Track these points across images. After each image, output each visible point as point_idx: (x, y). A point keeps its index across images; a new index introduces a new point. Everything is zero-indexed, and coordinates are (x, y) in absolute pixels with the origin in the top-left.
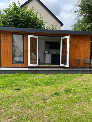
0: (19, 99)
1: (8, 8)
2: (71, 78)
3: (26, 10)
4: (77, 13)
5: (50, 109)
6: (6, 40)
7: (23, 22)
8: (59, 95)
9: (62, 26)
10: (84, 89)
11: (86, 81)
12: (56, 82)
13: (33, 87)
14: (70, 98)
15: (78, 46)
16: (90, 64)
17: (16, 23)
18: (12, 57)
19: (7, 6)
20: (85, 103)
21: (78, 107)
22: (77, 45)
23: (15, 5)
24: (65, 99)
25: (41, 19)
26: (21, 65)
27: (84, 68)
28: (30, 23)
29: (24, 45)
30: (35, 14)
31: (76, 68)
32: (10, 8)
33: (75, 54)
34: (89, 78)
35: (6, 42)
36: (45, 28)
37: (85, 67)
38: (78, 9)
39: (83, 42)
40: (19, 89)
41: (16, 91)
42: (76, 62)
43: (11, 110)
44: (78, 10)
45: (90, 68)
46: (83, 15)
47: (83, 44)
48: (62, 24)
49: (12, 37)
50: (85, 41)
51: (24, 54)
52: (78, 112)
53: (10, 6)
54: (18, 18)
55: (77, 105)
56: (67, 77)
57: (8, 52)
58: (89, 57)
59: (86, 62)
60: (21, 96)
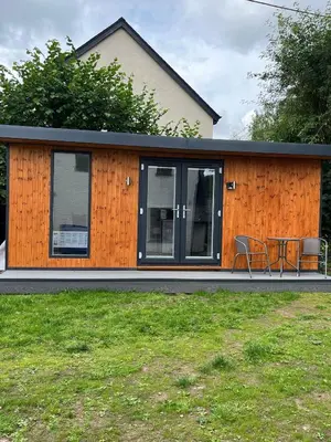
0: (93, 383)
1: (32, 59)
2: (260, 306)
3: (95, 69)
4: (268, 82)
5: (209, 418)
6: (29, 170)
7: (83, 107)
8: (231, 368)
9: (215, 122)
10: (312, 346)
11: (315, 318)
12: (210, 322)
13: (134, 342)
14: (271, 378)
15: (279, 196)
16: (320, 258)
17: (58, 111)
18: (47, 232)
19: (28, 53)
20: (323, 395)
21: (305, 409)
22: (276, 193)
23: (59, 50)
24: (253, 381)
25: (146, 100)
26: (81, 262)
27: (302, 271)
28: (107, 111)
29: (93, 191)
30: (126, 82)
31: (273, 271)
32: (38, 58)
33: (269, 222)
34: (322, 308)
35: (30, 179)
36: (159, 129)
37: (304, 268)
38: (273, 67)
39: (295, 179)
40: (84, 349)
41: (77, 355)
42: (274, 251)
43: (75, 425)
44: (273, 70)
45: (321, 270)
46: (289, 87)
47: (294, 187)
48: (215, 118)
49: (49, 161)
50: (301, 179)
51: (92, 220)
52: (305, 428)
53: (39, 52)
54: (66, 96)
55: (298, 401)
56: (246, 303)
57: (35, 213)
58: (316, 233)
59: (306, 251)
60: (101, 374)
